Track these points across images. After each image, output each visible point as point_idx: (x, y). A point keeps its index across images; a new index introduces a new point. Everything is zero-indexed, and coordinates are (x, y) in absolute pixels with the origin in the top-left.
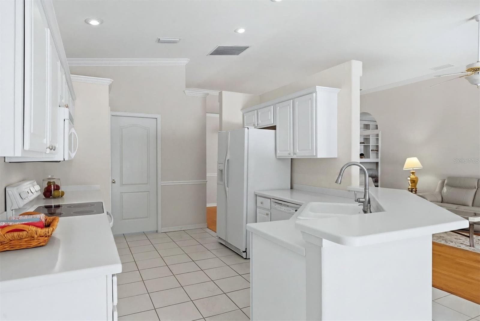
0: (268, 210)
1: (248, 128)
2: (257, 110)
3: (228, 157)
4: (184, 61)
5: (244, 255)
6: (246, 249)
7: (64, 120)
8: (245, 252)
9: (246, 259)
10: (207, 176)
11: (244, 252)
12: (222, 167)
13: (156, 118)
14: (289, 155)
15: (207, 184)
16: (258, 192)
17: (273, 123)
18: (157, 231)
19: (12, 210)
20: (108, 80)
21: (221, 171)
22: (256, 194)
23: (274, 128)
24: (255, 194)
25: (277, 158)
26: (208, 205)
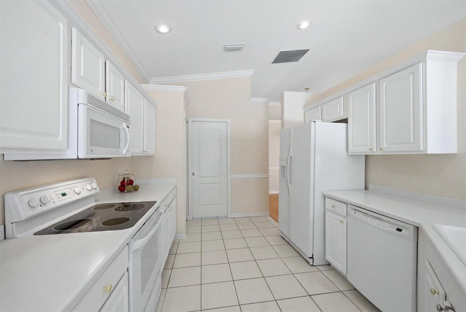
0: (343, 217)
1: (315, 121)
2: (321, 105)
3: (291, 154)
4: (249, 73)
5: (311, 261)
6: (313, 255)
7: (78, 105)
8: (312, 258)
9: (313, 265)
10: (269, 169)
11: (310, 258)
12: (284, 164)
13: (227, 122)
14: (371, 151)
15: (269, 178)
16: (327, 193)
17: (343, 116)
18: (227, 216)
19: (12, 223)
20: (182, 88)
21: (283, 168)
22: (325, 195)
23: (345, 121)
24: (323, 195)
25: (349, 155)
26: (271, 192)
